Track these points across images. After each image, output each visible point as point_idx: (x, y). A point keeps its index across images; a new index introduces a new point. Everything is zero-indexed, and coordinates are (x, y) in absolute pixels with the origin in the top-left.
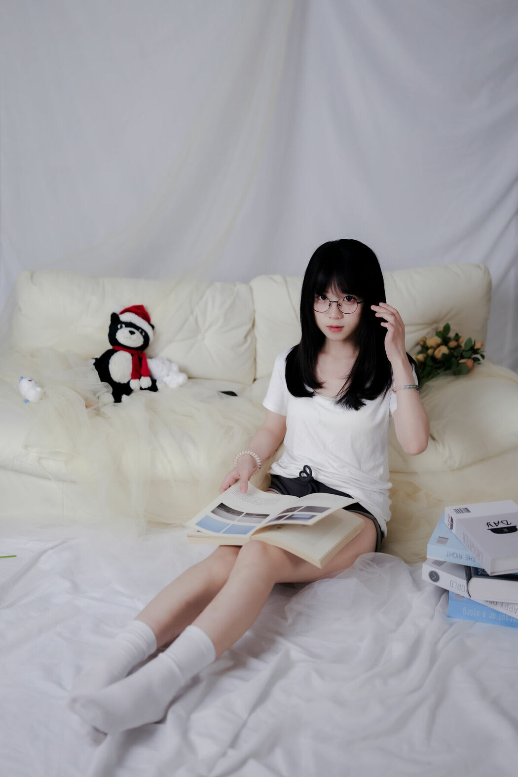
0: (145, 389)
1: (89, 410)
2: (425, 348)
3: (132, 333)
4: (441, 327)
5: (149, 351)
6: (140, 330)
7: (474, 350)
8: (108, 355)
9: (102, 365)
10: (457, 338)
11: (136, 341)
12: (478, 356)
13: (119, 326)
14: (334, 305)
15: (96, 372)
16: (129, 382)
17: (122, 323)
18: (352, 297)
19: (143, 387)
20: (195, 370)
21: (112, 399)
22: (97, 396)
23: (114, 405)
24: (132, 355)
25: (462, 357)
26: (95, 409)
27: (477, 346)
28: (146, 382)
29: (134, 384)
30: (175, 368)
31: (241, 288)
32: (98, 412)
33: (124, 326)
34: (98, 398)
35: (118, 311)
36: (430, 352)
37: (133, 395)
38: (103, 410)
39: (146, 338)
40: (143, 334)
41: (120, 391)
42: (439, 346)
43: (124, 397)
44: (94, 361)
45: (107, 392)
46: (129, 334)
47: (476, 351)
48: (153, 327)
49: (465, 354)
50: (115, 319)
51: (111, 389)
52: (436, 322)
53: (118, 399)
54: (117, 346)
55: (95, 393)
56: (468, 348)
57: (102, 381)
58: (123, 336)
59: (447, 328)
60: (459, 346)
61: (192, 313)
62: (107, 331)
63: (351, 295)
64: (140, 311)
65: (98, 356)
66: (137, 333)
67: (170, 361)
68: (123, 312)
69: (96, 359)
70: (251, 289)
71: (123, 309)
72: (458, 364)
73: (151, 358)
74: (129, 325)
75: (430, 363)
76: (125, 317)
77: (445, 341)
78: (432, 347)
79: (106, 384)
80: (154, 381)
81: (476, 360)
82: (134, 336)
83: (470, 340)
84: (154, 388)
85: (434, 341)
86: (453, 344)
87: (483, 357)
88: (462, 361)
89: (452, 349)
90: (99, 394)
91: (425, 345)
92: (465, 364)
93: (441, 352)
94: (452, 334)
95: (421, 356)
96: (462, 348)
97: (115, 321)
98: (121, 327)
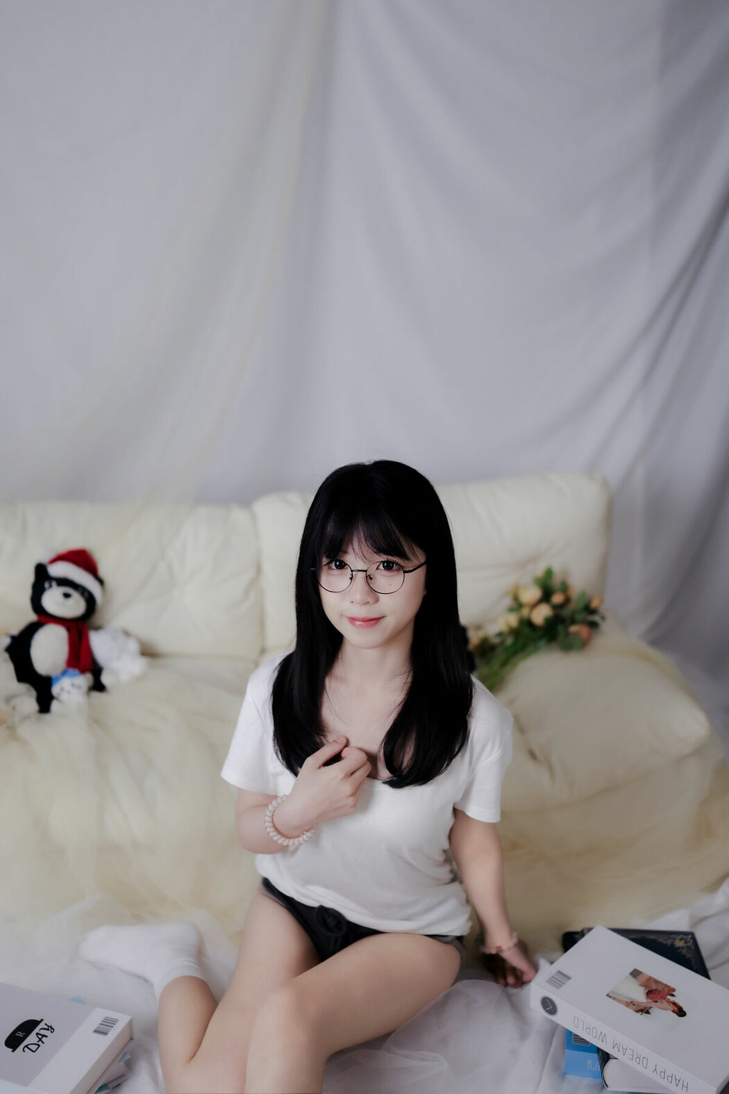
2: (518, 605)
3: (67, 596)
4: (540, 570)
5: (98, 618)
6: (81, 589)
7: (589, 610)
8: (30, 631)
9: (19, 649)
10: (565, 588)
11: (74, 607)
12: (596, 618)
13: (47, 585)
14: (361, 577)
17: (51, 579)
18: (393, 563)
22: (11, 705)
24: (69, 630)
25: (573, 622)
27: (594, 604)
30: (133, 646)
31: (239, 516)
32: (12, 734)
33: (54, 584)
34: (14, 708)
36: (525, 612)
39: (90, 600)
40: (86, 594)
42: (534, 606)
44: (8, 641)
45: (29, 697)
46: (62, 597)
47: (593, 612)
48: (101, 582)
49: (579, 617)
50: (41, 573)
52: (534, 559)
53: (44, 708)
54: (44, 617)
56: (580, 606)
57: (19, 681)
58: (53, 600)
59: (549, 573)
60: (567, 601)
61: (163, 557)
64: (82, 559)
66: (76, 595)
67: (127, 634)
68: (53, 561)
69: (14, 638)
70: (254, 518)
71: (52, 555)
72: (567, 634)
74: (63, 582)
75: (527, 630)
76: (59, 570)
77: (546, 596)
78: (527, 605)
80: (98, 674)
81: (593, 625)
82: (70, 601)
83: (583, 595)
84: (98, 686)
85: (531, 594)
86: (557, 599)
87: (603, 619)
88: (574, 629)
89: (556, 608)
90: (15, 702)
91: (516, 598)
92: (577, 634)
93: (541, 615)
94: (556, 581)
95: (513, 620)
96: (573, 606)
97: (42, 577)
98: (51, 586)
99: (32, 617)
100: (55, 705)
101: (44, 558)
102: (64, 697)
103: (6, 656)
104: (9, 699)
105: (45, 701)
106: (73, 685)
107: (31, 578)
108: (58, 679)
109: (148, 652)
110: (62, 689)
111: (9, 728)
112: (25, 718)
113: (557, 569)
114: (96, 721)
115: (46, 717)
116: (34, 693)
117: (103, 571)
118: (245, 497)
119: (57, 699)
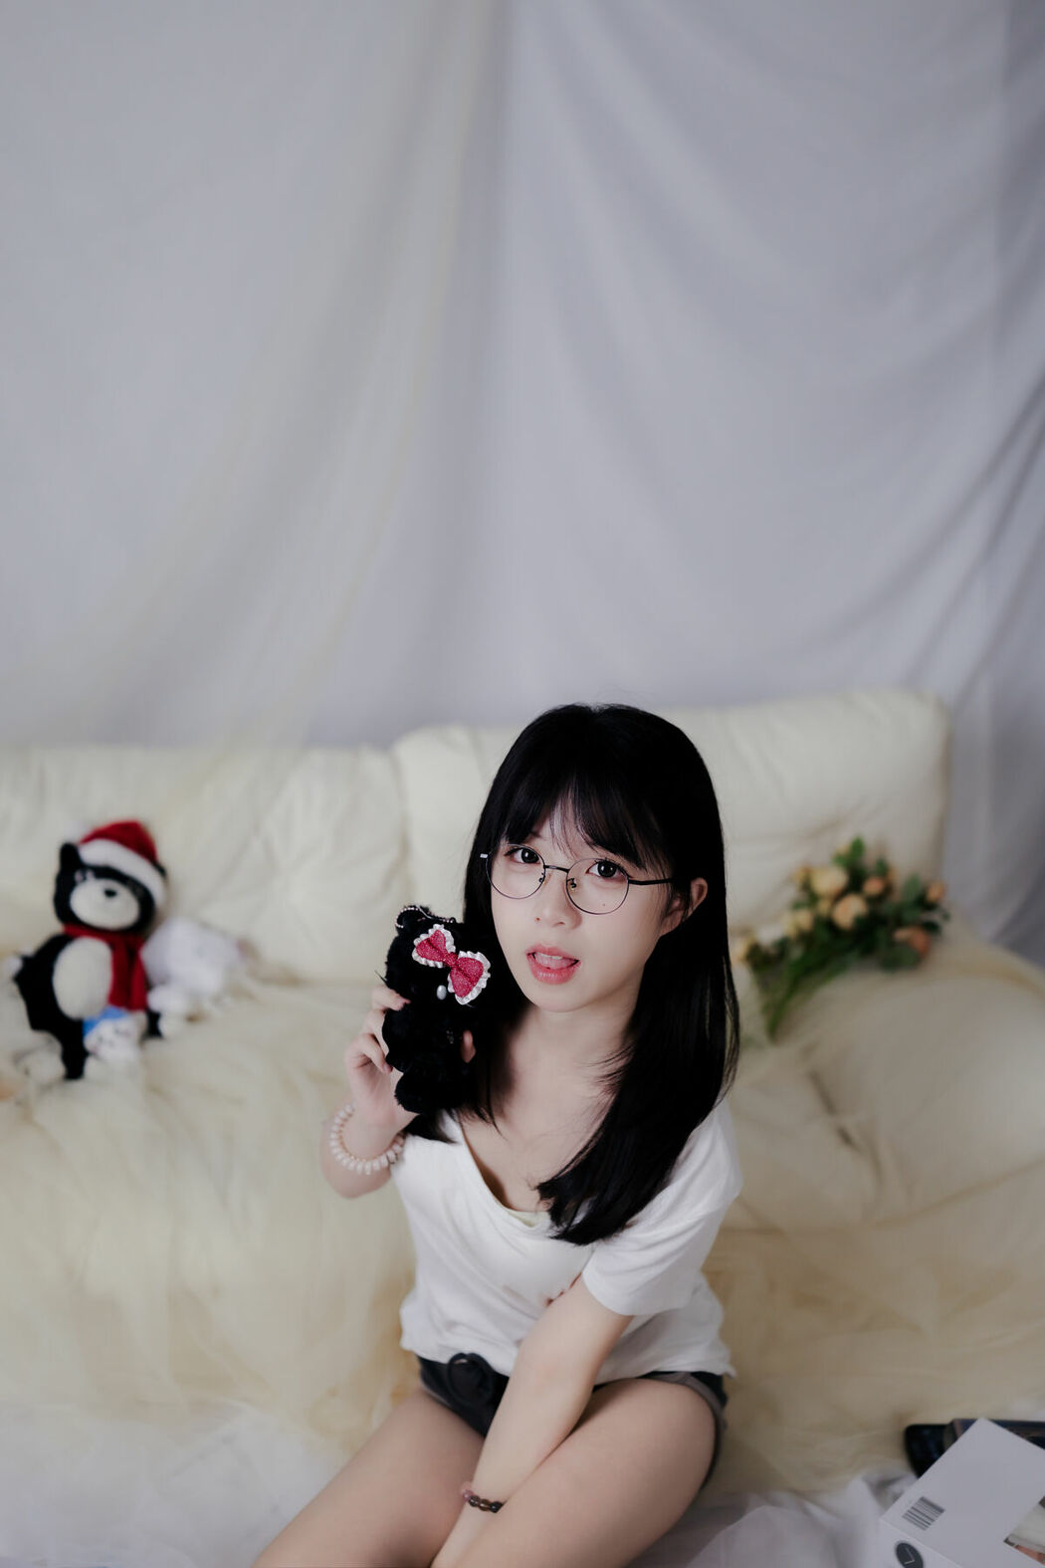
2: (809, 895)
3: (110, 894)
4: (842, 842)
6: (129, 884)
7: (924, 903)
8: (52, 949)
9: (36, 976)
10: (883, 870)
11: (121, 912)
12: (935, 917)
13: (78, 876)
14: (557, 880)
17: (85, 867)
18: (616, 867)
22: (22, 1067)
24: (113, 946)
25: (900, 923)
27: (933, 894)
31: (373, 764)
33: (90, 875)
34: (27, 1071)
36: (824, 907)
39: (147, 901)
40: (139, 891)
42: (839, 896)
44: (16, 965)
46: (103, 897)
47: (930, 906)
48: (162, 871)
49: (908, 916)
50: (70, 858)
52: (832, 825)
53: (74, 1071)
54: (74, 927)
56: (912, 899)
58: (88, 901)
59: (857, 847)
60: (888, 890)
61: (256, 829)
64: (133, 836)
66: (124, 892)
68: (87, 840)
70: (396, 767)
72: (892, 944)
74: (105, 872)
75: (824, 936)
76: (97, 853)
77: (855, 882)
78: (825, 895)
80: (153, 1019)
81: (932, 928)
82: (116, 902)
83: (913, 881)
84: (154, 1032)
85: (831, 880)
86: (873, 887)
87: (947, 918)
88: (902, 934)
89: (874, 901)
90: (30, 1061)
91: (807, 886)
92: (906, 944)
93: (849, 911)
94: (869, 859)
95: (804, 919)
96: (897, 897)
97: (71, 864)
98: (85, 879)
99: (55, 927)
100: (91, 1066)
101: (73, 833)
102: (105, 1051)
103: (14, 988)
104: (18, 1057)
105: (75, 1061)
106: (117, 1032)
107: (52, 865)
108: (93, 1024)
110: (101, 1039)
111: (18, 1103)
112: (46, 1088)
113: (870, 840)
114: (156, 1090)
115: (77, 1086)
116: (57, 1047)
117: (164, 854)
118: (383, 735)
119: (95, 1054)
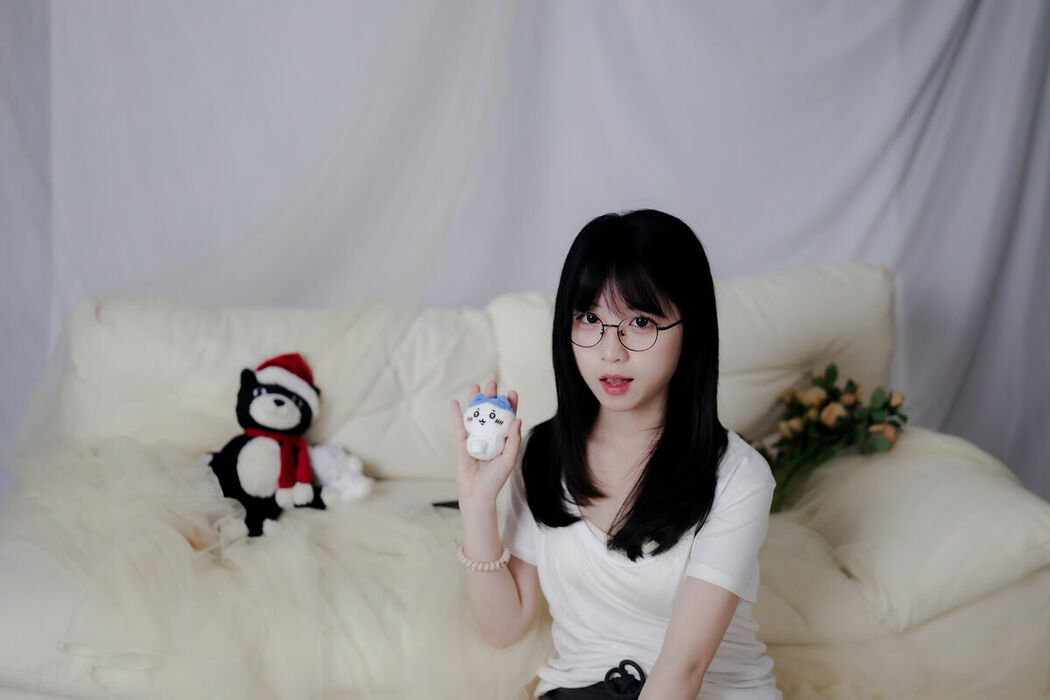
0: (302, 506)
1: (201, 553)
3: (279, 403)
5: (312, 434)
6: (294, 398)
7: (889, 408)
8: (235, 446)
9: (225, 464)
10: (852, 388)
11: (286, 417)
12: (895, 418)
13: (255, 392)
14: (612, 333)
15: (215, 479)
16: (273, 497)
17: (260, 386)
18: (648, 319)
19: (298, 502)
20: (388, 465)
21: (242, 528)
22: (215, 526)
23: (248, 542)
24: (281, 443)
25: (871, 422)
26: (212, 552)
27: (895, 402)
28: (302, 492)
29: (284, 498)
30: (354, 465)
31: (473, 318)
32: (217, 559)
33: (264, 391)
34: (219, 529)
35: (252, 365)
36: (812, 414)
37: (284, 519)
38: (227, 554)
39: (306, 411)
40: (301, 404)
41: (260, 512)
42: (823, 405)
43: (268, 525)
44: (210, 458)
45: (237, 517)
46: (274, 406)
47: (893, 410)
48: (318, 391)
49: (877, 416)
50: (248, 379)
51: (243, 511)
53: (255, 530)
54: (251, 428)
55: (212, 519)
56: (879, 404)
57: (226, 495)
58: (263, 410)
59: (832, 372)
60: (857, 402)
61: (388, 362)
62: (234, 401)
63: (646, 315)
64: (295, 364)
65: (218, 449)
66: (289, 403)
67: (347, 452)
68: (262, 367)
69: (216, 456)
70: (490, 320)
72: (868, 434)
73: (314, 445)
75: (814, 433)
76: (267, 376)
77: (834, 395)
78: (811, 406)
79: (235, 501)
80: (317, 490)
82: (283, 409)
83: (879, 392)
84: (317, 503)
85: (815, 395)
86: (848, 399)
87: (904, 419)
88: (874, 428)
89: (851, 408)
90: (220, 522)
92: (878, 435)
93: (833, 414)
95: (796, 423)
97: (249, 384)
98: (260, 394)
99: (239, 431)
101: (252, 364)
105: (256, 522)
107: (236, 385)
109: (372, 473)
112: (234, 541)
114: (319, 543)
115: (257, 539)
117: (318, 380)
118: (478, 299)
